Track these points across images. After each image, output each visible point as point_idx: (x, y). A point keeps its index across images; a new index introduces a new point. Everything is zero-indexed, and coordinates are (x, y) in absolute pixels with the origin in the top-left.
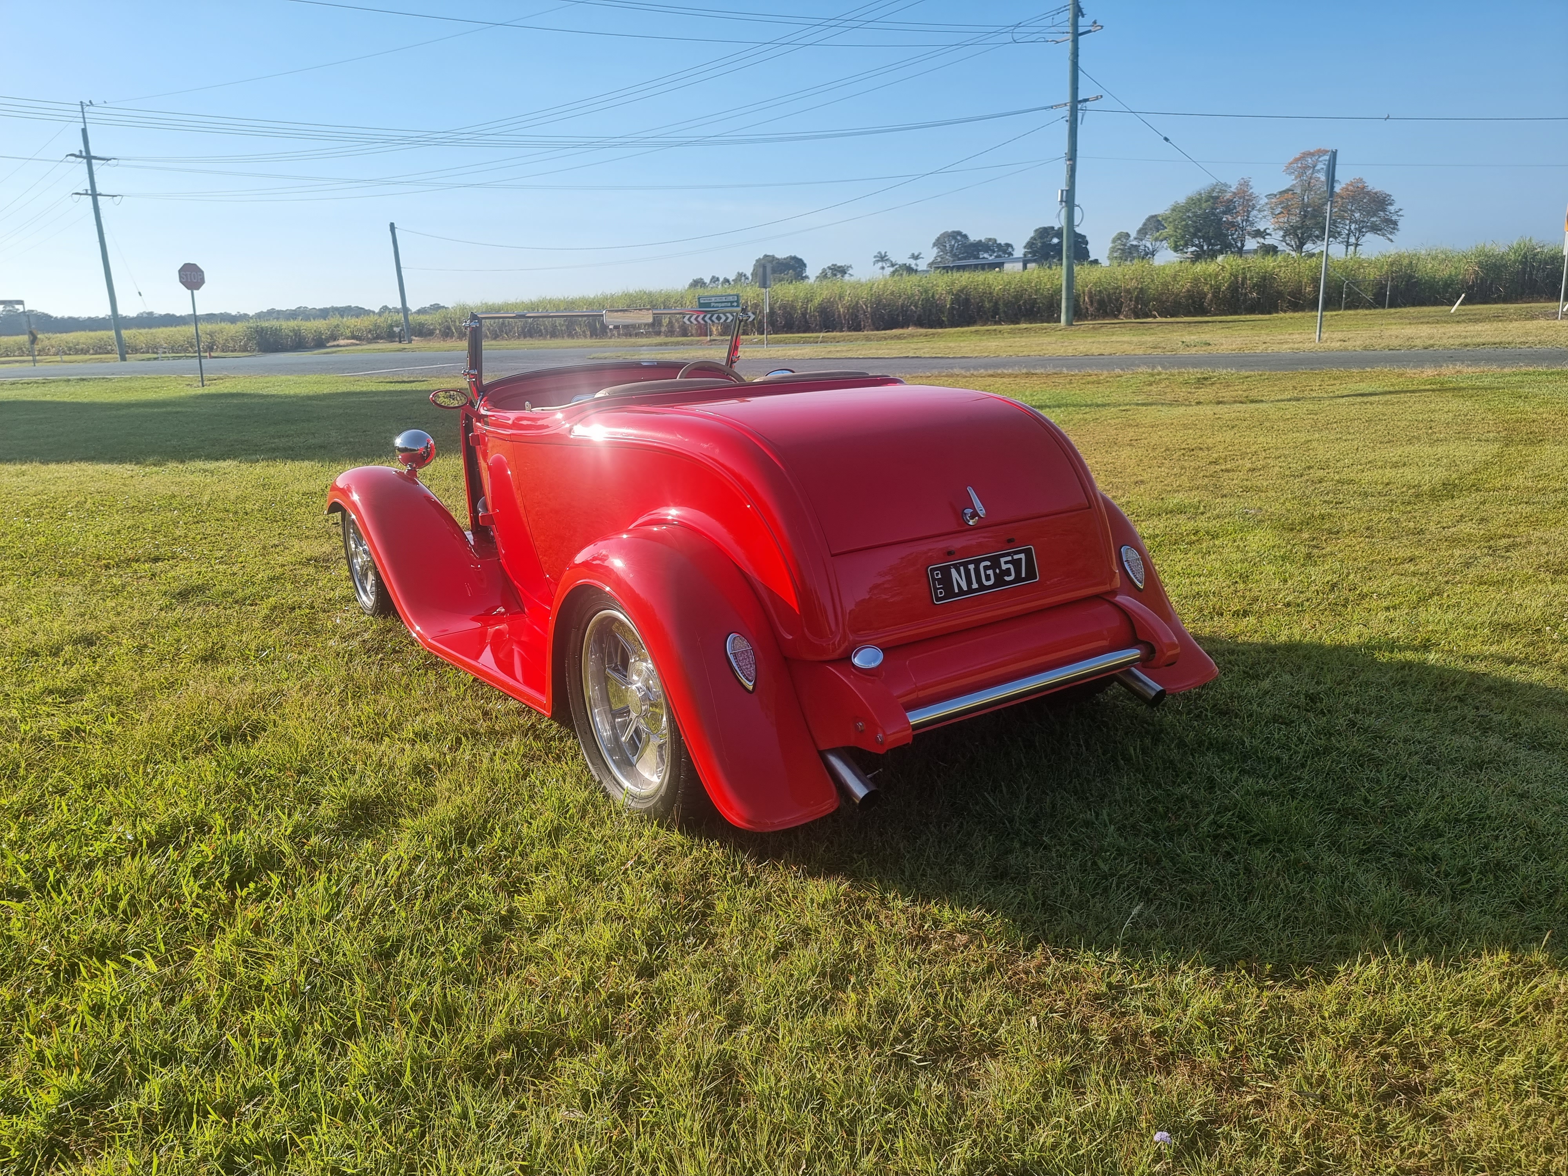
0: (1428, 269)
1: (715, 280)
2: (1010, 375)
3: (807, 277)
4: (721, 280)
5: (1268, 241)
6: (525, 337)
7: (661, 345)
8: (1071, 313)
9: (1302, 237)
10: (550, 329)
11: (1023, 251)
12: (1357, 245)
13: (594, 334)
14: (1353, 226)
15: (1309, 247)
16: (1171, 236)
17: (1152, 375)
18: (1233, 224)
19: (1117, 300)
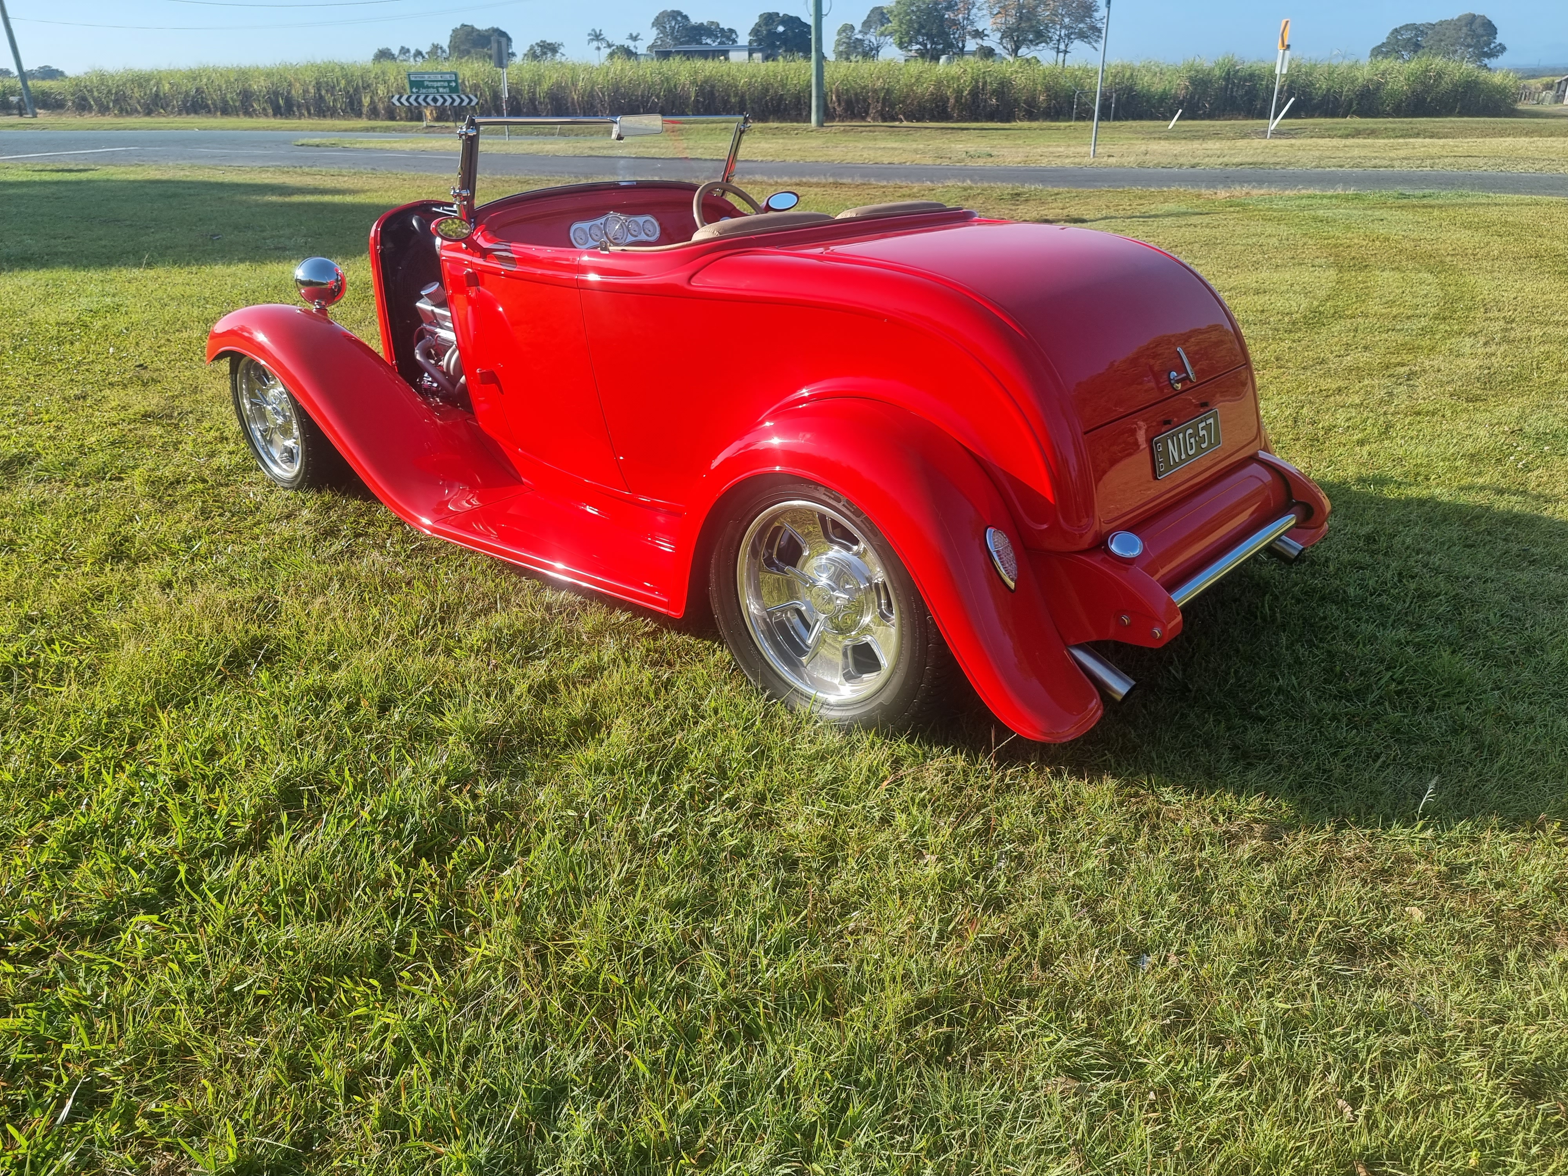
0: (1145, 82)
1: (404, 51)
2: (818, 185)
3: (513, 54)
4: (413, 51)
5: (986, 43)
6: (188, 113)
7: (367, 130)
8: (821, 113)
9: (1018, 40)
10: (219, 104)
11: (749, 38)
12: (1066, 52)
13: (277, 112)
14: (1063, 32)
15: (1023, 51)
16: (896, 31)
17: (965, 189)
18: (954, 22)
19: (865, 100)
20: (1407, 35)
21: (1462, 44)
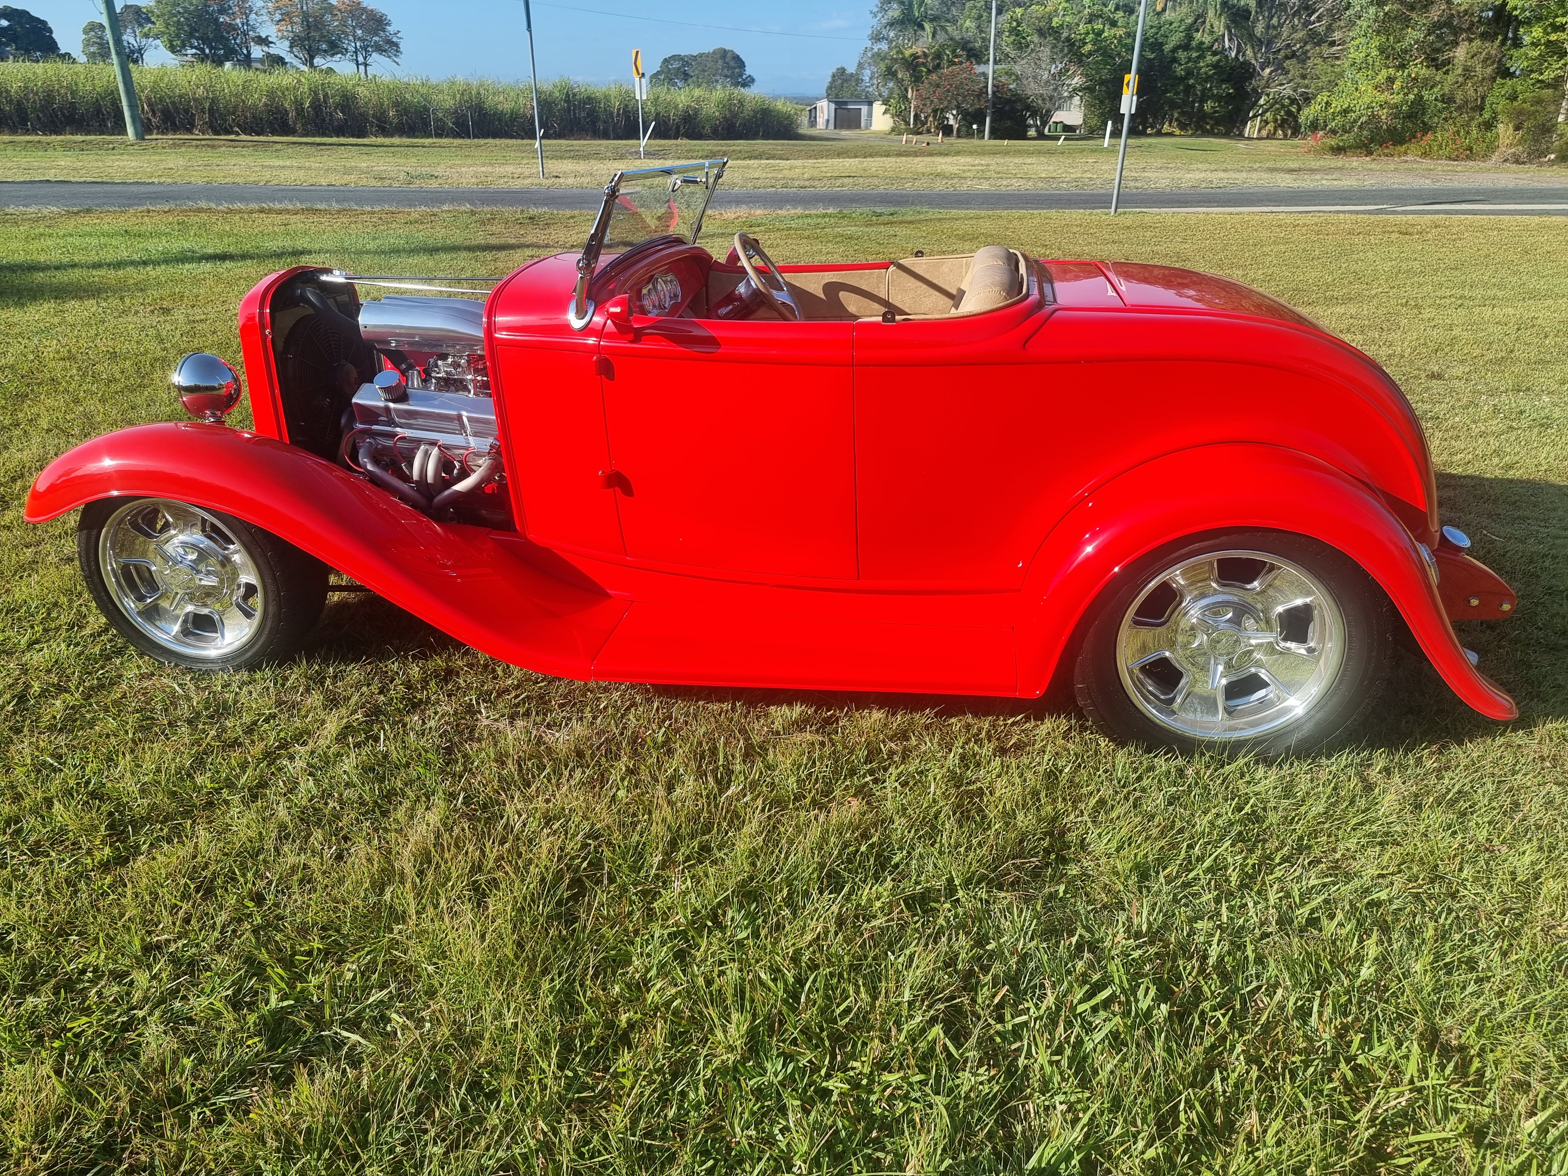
5: (274, 50)
8: (139, 125)
9: (310, 50)
12: (366, 65)
14: (358, 44)
15: (318, 61)
16: (163, 33)
18: (232, 27)
19: (187, 111)
20: (676, 65)
21: (721, 75)
